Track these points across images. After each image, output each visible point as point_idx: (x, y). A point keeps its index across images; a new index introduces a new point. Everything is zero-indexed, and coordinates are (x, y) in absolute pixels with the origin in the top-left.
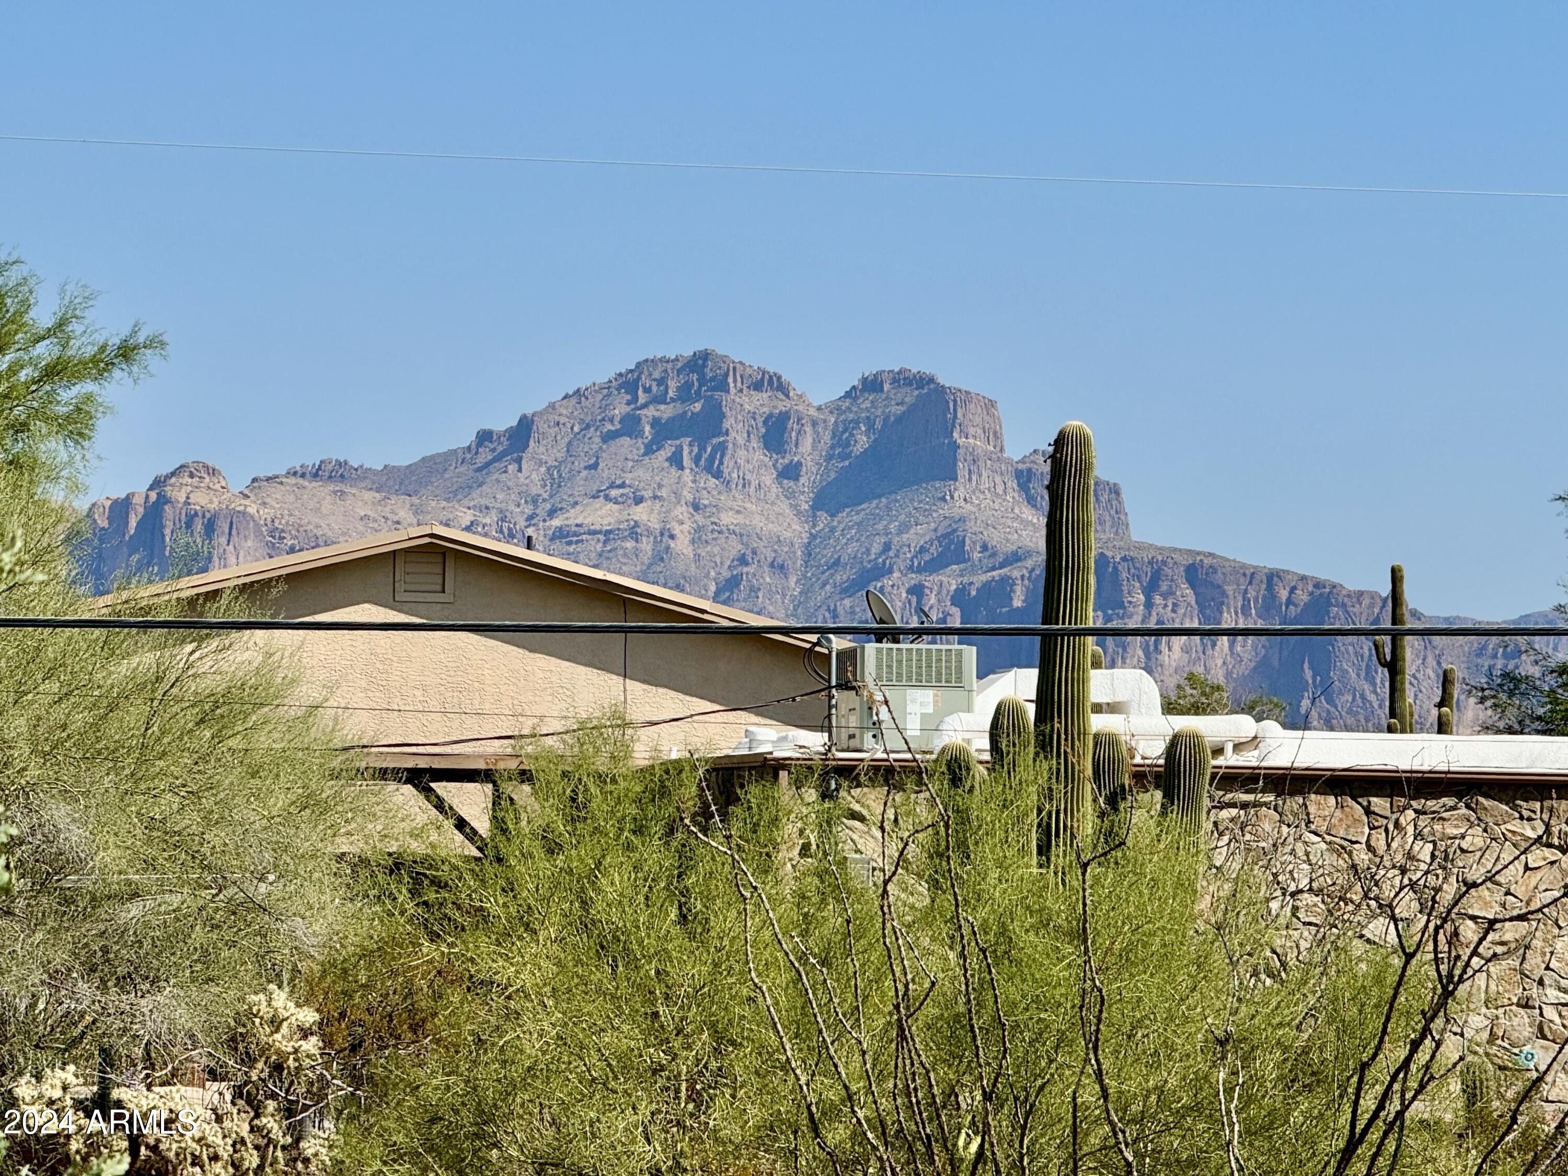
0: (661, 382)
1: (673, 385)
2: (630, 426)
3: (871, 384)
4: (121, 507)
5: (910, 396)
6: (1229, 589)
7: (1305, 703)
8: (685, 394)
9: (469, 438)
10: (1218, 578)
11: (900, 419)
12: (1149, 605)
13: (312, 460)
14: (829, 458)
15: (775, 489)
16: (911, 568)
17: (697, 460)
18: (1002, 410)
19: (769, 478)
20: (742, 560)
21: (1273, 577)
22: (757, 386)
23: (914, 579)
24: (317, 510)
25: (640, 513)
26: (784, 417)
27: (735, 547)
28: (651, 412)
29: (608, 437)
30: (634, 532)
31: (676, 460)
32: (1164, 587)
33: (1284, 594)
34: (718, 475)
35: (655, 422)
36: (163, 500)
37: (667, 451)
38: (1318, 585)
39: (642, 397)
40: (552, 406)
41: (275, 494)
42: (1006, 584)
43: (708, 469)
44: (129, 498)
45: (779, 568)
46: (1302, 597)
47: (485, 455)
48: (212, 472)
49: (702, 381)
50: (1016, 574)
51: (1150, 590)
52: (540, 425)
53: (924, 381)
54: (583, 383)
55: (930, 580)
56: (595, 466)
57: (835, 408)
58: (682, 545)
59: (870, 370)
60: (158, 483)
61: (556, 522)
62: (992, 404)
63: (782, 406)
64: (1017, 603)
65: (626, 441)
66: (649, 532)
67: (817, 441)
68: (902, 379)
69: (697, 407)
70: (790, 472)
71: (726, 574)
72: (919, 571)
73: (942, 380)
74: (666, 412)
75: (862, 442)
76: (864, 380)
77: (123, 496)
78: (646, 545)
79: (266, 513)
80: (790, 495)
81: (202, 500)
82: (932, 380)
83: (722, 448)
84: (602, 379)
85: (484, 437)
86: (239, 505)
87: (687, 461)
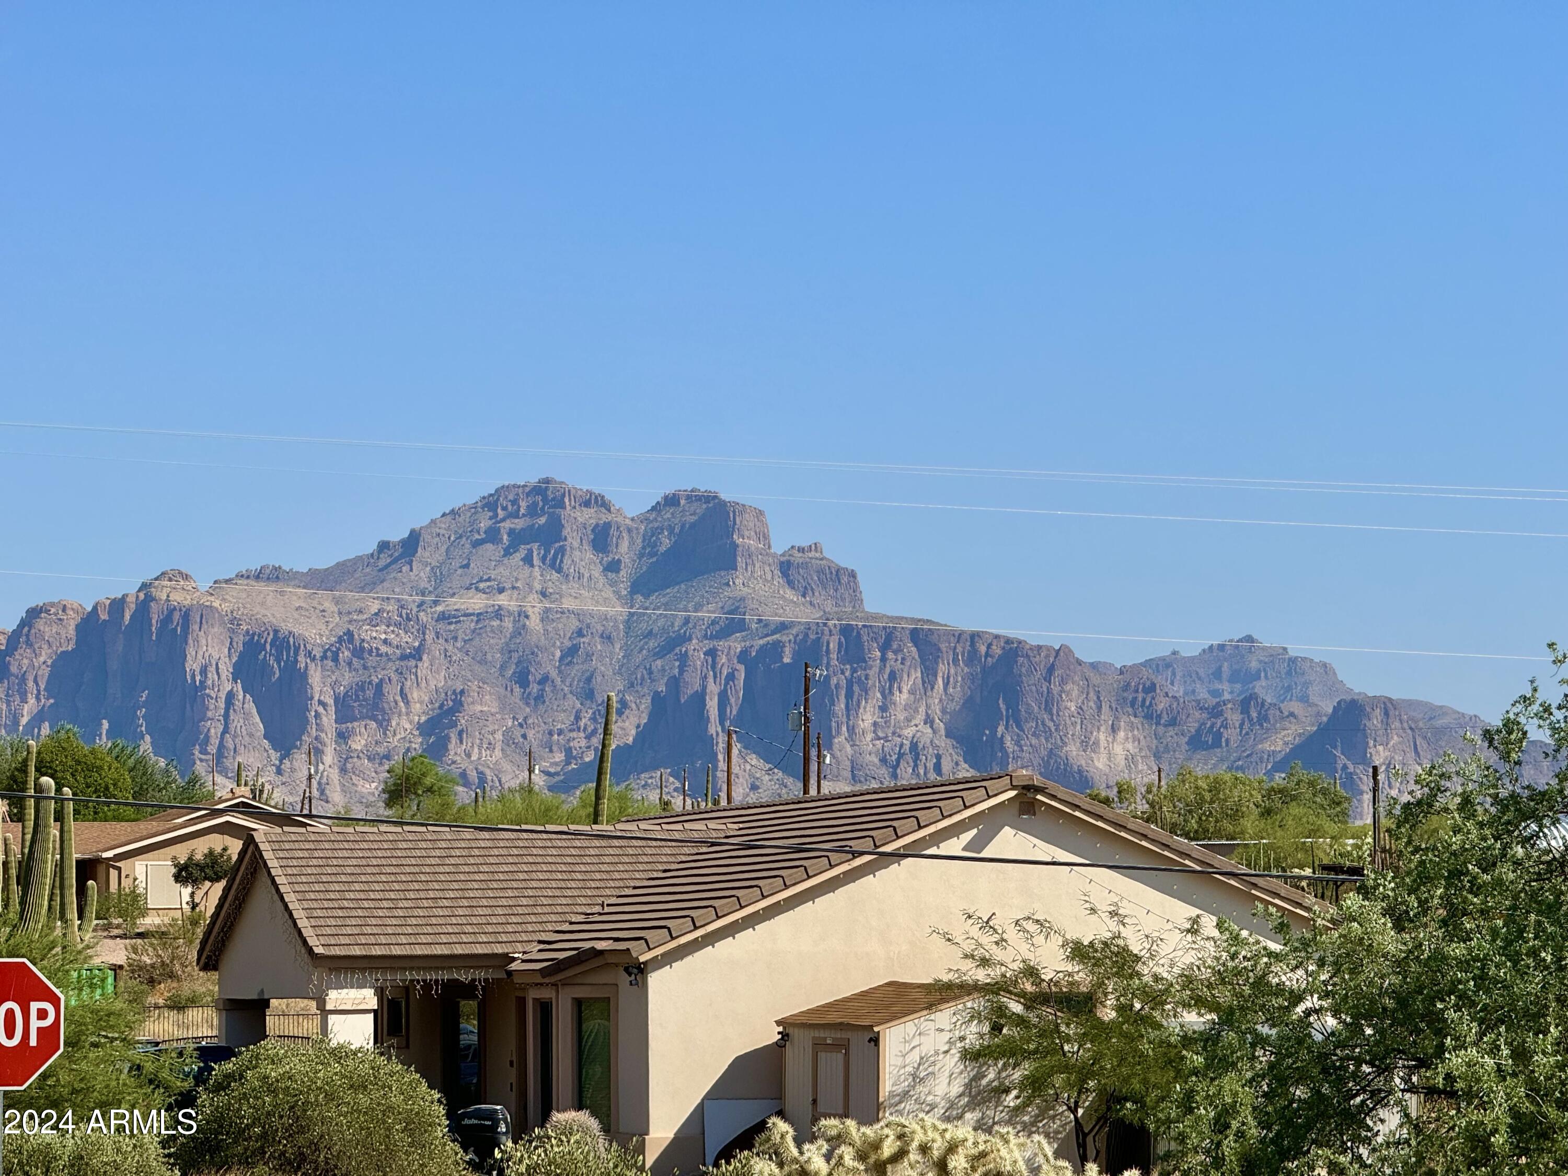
0: (515, 502)
1: (523, 504)
2: (492, 536)
3: (671, 501)
4: (118, 605)
5: (701, 508)
6: (943, 646)
7: (1001, 729)
8: (533, 511)
9: (372, 547)
10: (934, 638)
11: (693, 526)
12: (884, 659)
13: (255, 566)
14: (641, 556)
15: (602, 580)
16: (705, 637)
17: (543, 560)
18: (770, 518)
19: (597, 572)
20: (580, 633)
21: (974, 637)
22: (587, 504)
23: (708, 645)
24: (263, 604)
25: (503, 600)
26: (608, 525)
27: (574, 624)
28: (507, 525)
29: (476, 544)
30: (498, 613)
31: (528, 560)
32: (895, 646)
33: (983, 649)
34: (559, 571)
35: (511, 532)
36: (149, 598)
37: (522, 553)
38: (1008, 641)
39: (501, 514)
40: (433, 522)
41: (232, 592)
42: (777, 647)
43: (553, 566)
44: (125, 596)
45: (607, 638)
46: (997, 651)
47: (384, 560)
48: (186, 577)
49: (545, 500)
50: (785, 639)
51: (884, 649)
52: (425, 536)
53: (710, 498)
54: (457, 505)
55: (721, 644)
56: (467, 566)
57: (644, 519)
58: (534, 623)
59: (670, 490)
60: (144, 586)
61: (440, 608)
62: (761, 513)
63: (605, 517)
64: (787, 660)
65: (489, 546)
66: (510, 614)
67: (632, 542)
68: (694, 497)
69: (542, 520)
70: (613, 567)
71: (568, 644)
72: (712, 638)
73: (724, 496)
74: (519, 524)
75: (666, 543)
76: (666, 498)
77: (120, 596)
78: (508, 624)
79: (226, 607)
80: (613, 584)
81: (178, 598)
82: (716, 497)
83: (562, 551)
84: (470, 501)
85: (384, 546)
86: (206, 600)
87: (536, 561)
